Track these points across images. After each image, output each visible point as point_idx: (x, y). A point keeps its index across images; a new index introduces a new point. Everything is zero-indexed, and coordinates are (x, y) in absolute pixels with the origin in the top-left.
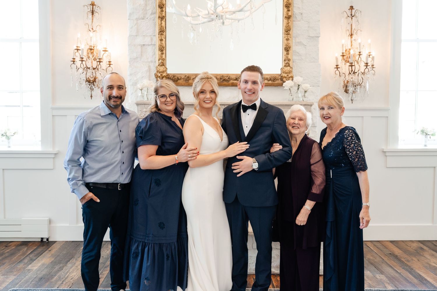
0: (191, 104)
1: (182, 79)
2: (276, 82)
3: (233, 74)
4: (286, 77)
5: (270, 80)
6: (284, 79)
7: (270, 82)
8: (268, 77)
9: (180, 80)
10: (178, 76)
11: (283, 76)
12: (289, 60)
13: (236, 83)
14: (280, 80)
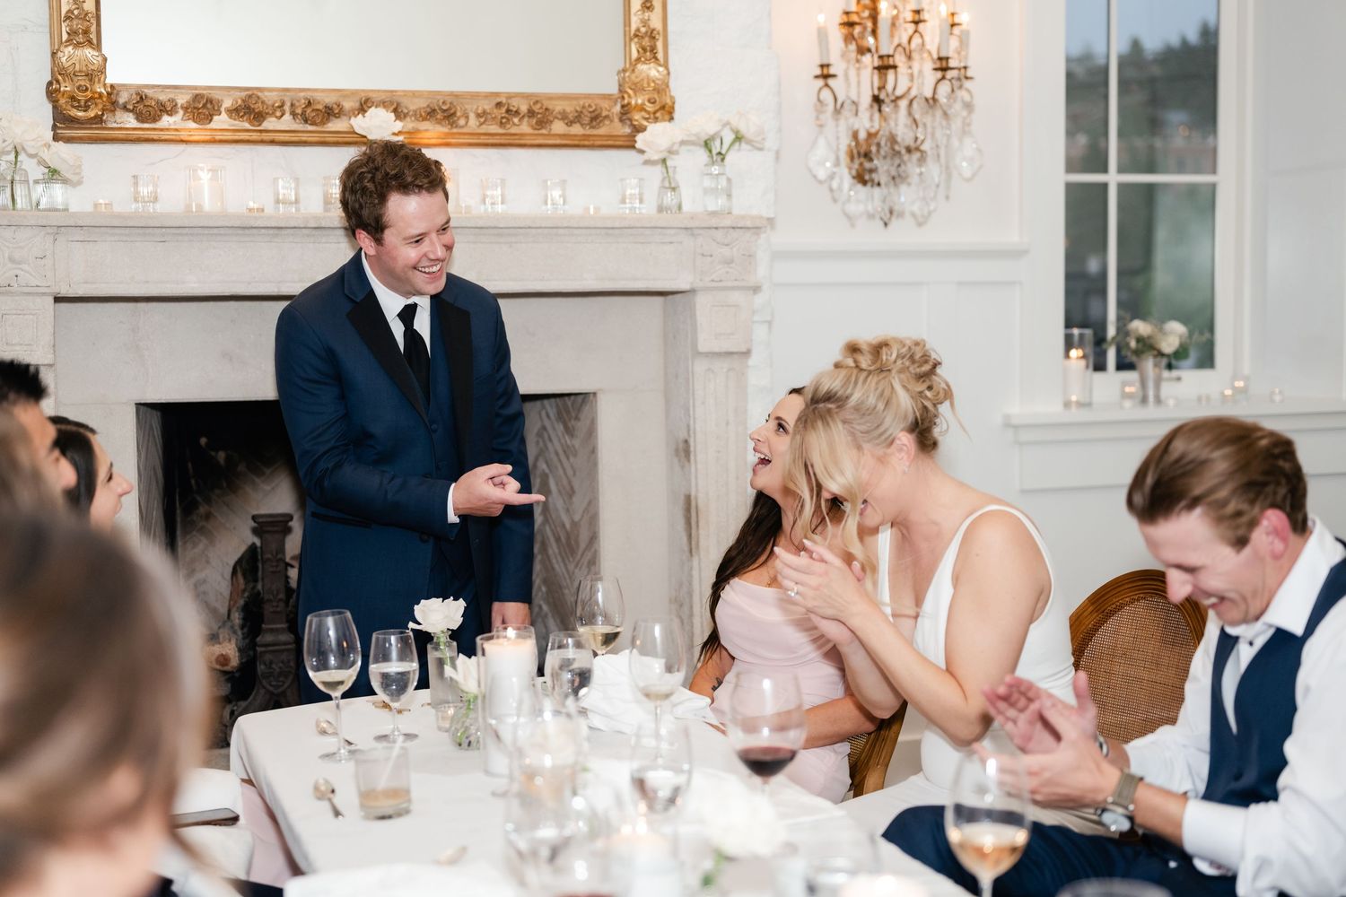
0: (238, 223)
1: (181, 112)
2: (602, 131)
3: (414, 94)
4: (642, 108)
5: (578, 118)
6: (637, 117)
7: (577, 129)
8: (569, 108)
9: (171, 115)
10: (163, 97)
11: (629, 104)
12: (652, 35)
13: (427, 130)
14: (616, 120)
